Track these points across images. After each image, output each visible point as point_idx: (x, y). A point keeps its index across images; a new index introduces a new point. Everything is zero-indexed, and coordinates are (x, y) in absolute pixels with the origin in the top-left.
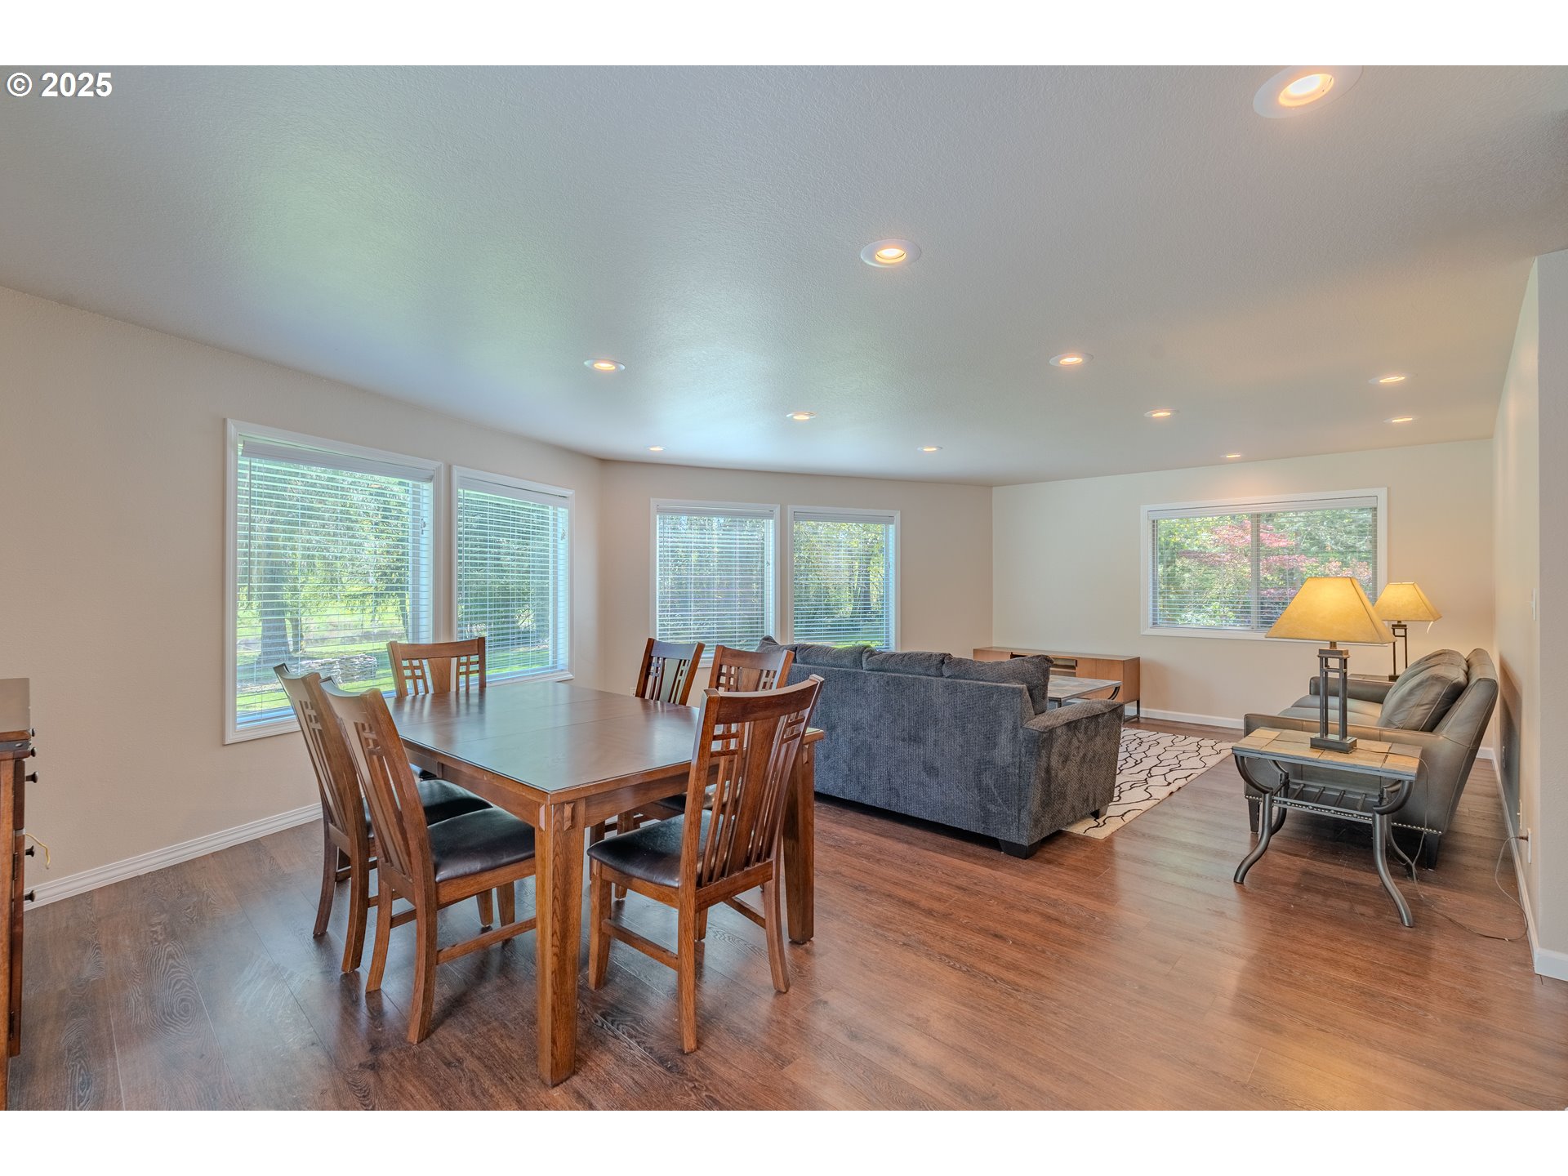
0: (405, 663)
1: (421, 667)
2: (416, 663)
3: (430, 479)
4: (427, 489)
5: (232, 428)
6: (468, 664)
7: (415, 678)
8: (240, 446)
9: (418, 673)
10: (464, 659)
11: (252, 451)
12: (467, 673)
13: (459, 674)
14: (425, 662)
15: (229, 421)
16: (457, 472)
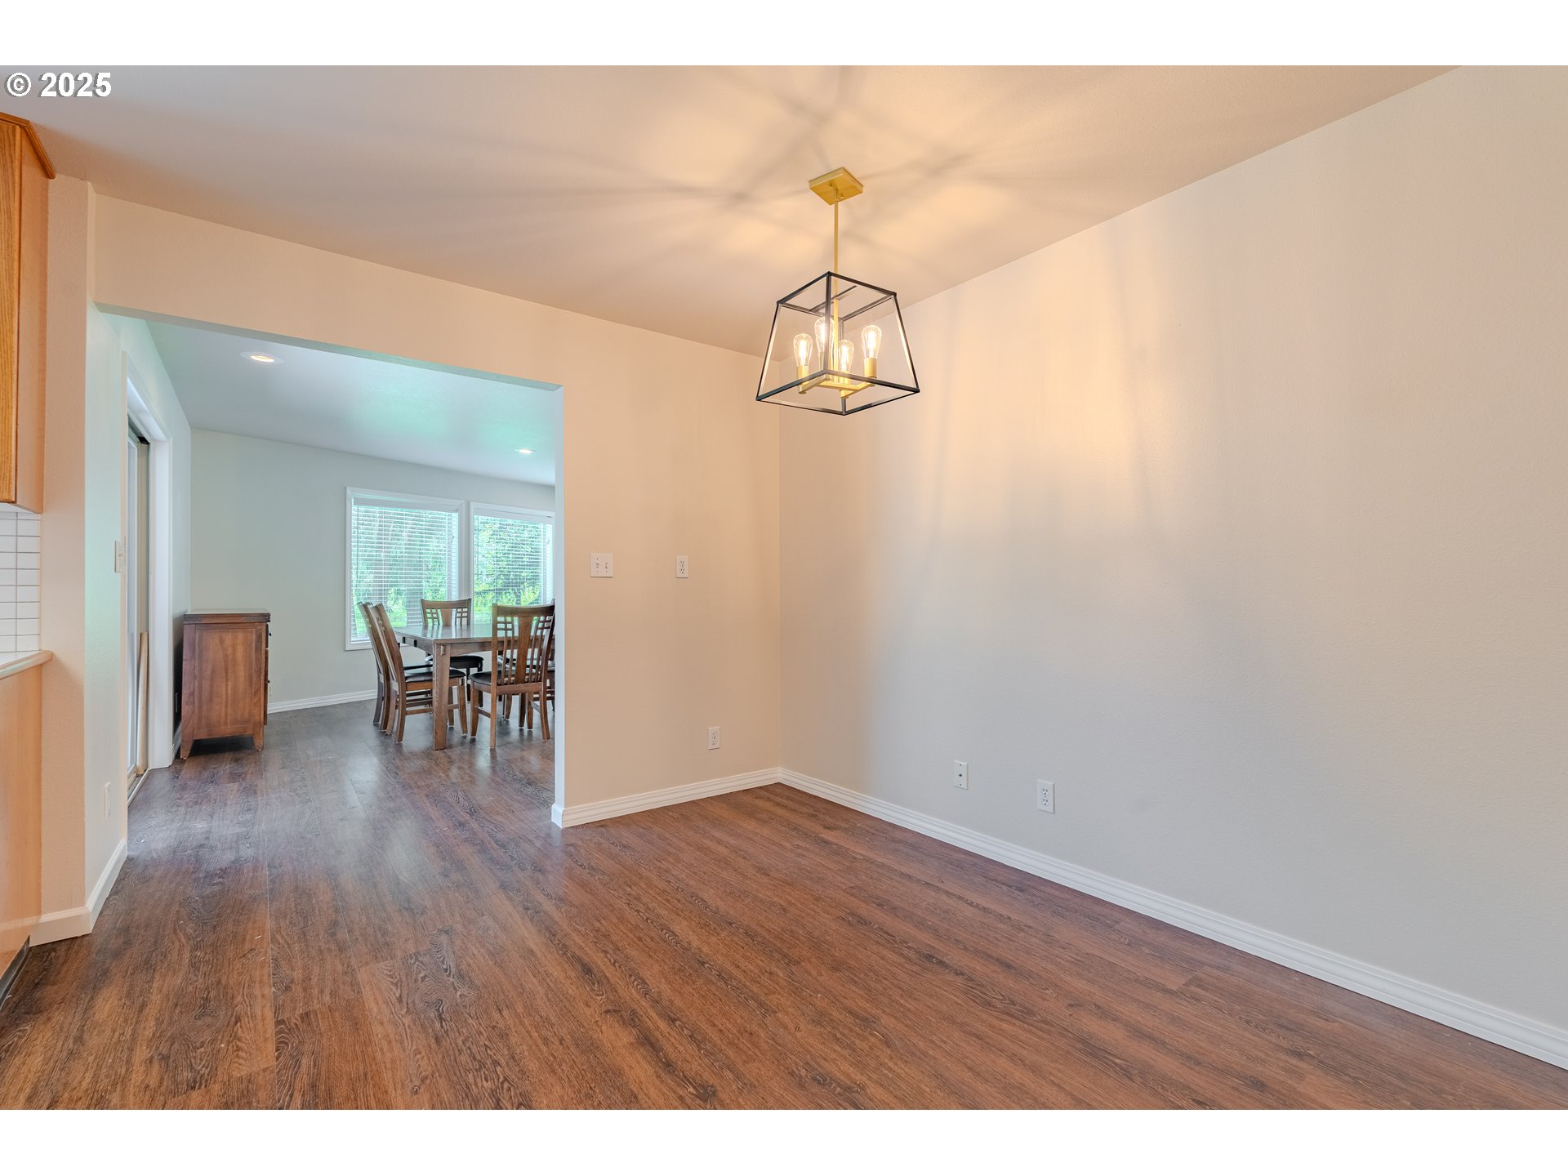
0: (428, 611)
1: (437, 613)
2: (434, 611)
3: (456, 511)
4: (455, 516)
5: (349, 491)
6: (461, 613)
7: (433, 618)
8: (353, 500)
9: (435, 616)
10: (459, 610)
11: (359, 502)
12: (461, 617)
13: (456, 617)
14: (439, 611)
15: (348, 488)
16: (473, 506)
